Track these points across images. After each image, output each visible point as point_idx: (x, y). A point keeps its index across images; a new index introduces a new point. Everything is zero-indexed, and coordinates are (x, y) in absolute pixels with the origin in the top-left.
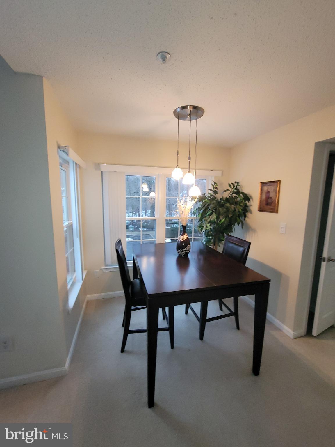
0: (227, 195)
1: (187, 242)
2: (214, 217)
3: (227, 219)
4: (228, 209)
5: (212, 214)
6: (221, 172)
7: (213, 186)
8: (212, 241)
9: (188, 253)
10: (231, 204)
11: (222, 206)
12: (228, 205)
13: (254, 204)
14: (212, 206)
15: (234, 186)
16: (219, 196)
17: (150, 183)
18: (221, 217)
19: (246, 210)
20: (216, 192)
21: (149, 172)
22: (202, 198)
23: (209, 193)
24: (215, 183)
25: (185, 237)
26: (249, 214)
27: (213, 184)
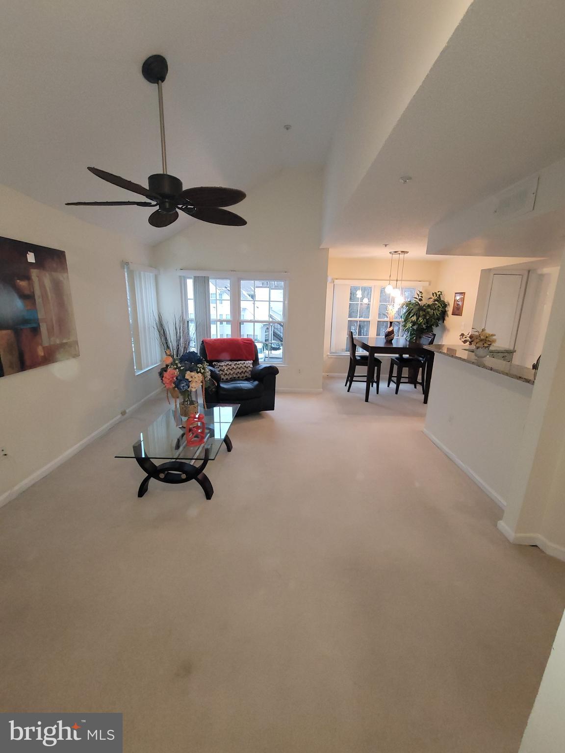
0: (430, 302)
1: (392, 332)
2: (414, 318)
3: (425, 320)
4: (428, 313)
5: (413, 316)
6: (428, 283)
7: (418, 295)
8: (415, 338)
9: (392, 340)
10: (431, 309)
11: (424, 310)
12: (429, 310)
13: (450, 310)
14: (414, 310)
15: (436, 295)
16: (421, 303)
17: (367, 291)
18: (420, 319)
19: (444, 314)
20: (420, 300)
21: (366, 284)
22: (408, 304)
23: (415, 301)
24: (421, 292)
25: (391, 329)
26: (446, 318)
27: (419, 293)
